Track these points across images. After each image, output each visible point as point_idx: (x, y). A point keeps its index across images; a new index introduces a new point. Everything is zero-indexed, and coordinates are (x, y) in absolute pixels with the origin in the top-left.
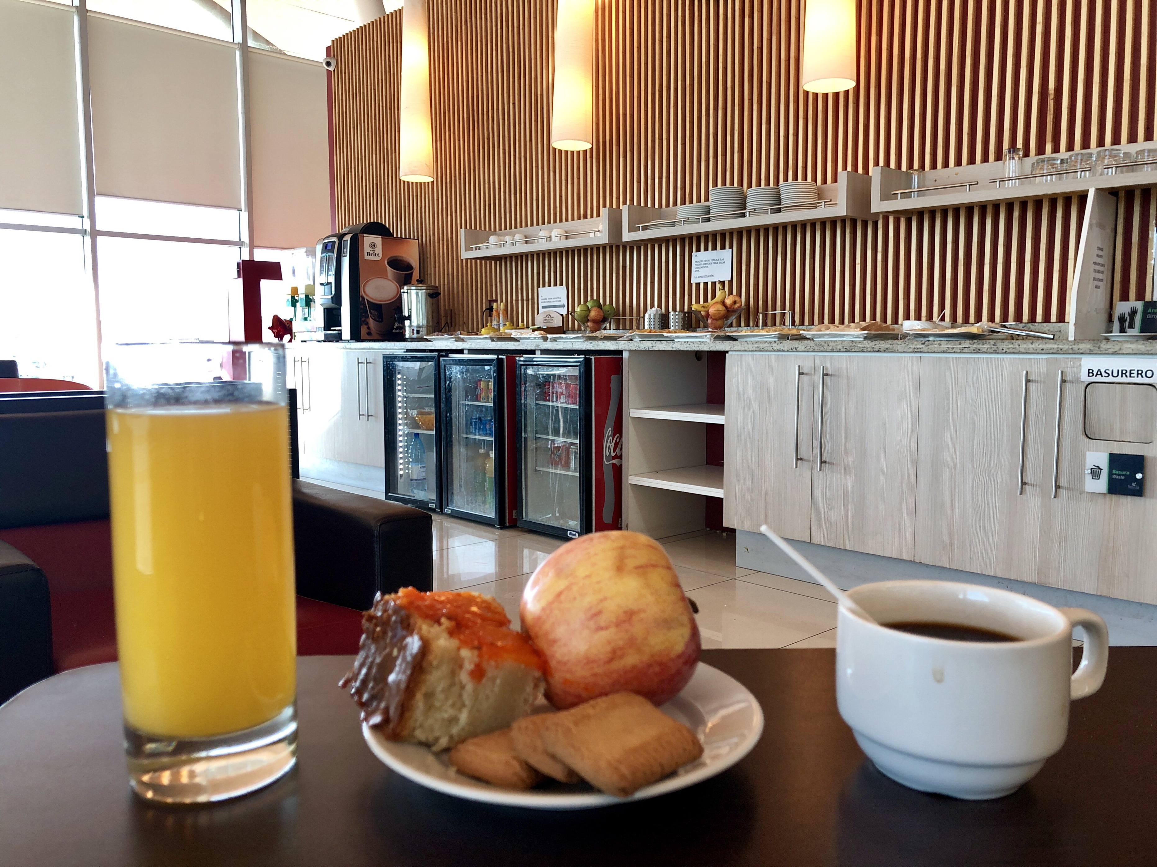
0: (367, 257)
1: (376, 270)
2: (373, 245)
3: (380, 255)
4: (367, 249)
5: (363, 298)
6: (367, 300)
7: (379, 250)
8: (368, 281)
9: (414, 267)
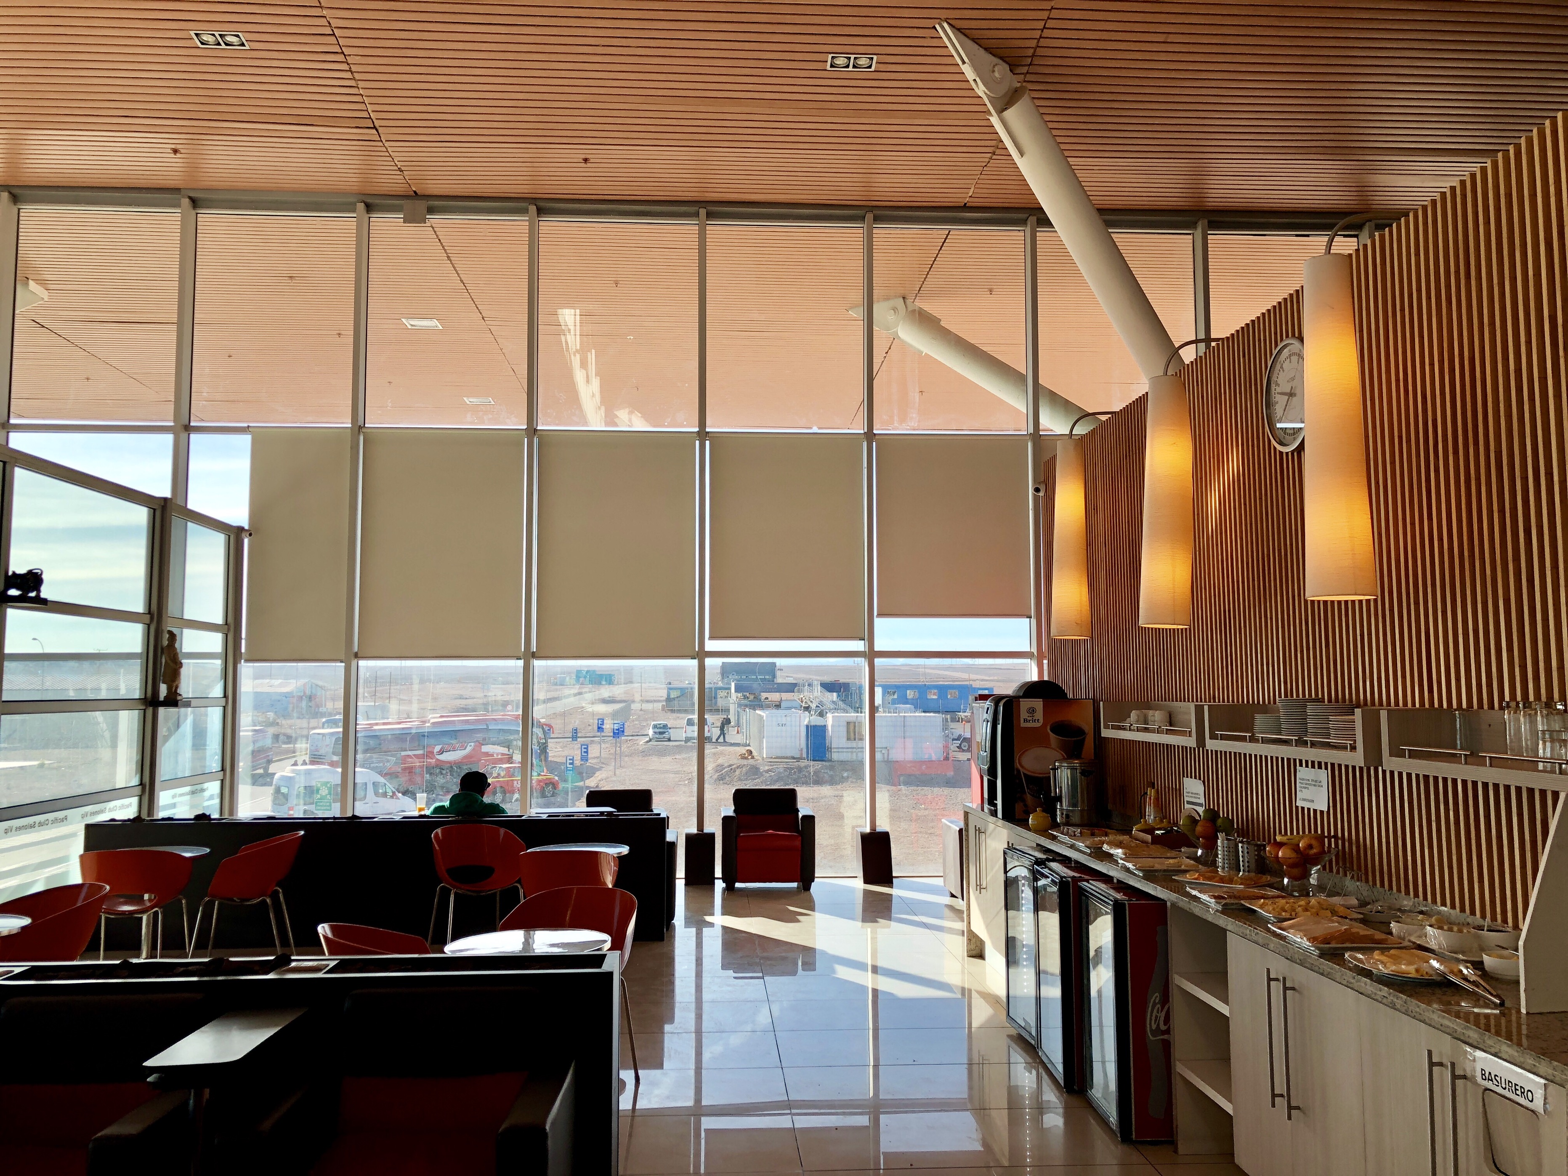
0: (1023, 725)
1: (1036, 737)
2: (1032, 711)
3: (1041, 721)
4: (1024, 714)
5: (1019, 771)
6: (1024, 773)
7: (1039, 715)
8: (1024, 752)
9: (1086, 731)
